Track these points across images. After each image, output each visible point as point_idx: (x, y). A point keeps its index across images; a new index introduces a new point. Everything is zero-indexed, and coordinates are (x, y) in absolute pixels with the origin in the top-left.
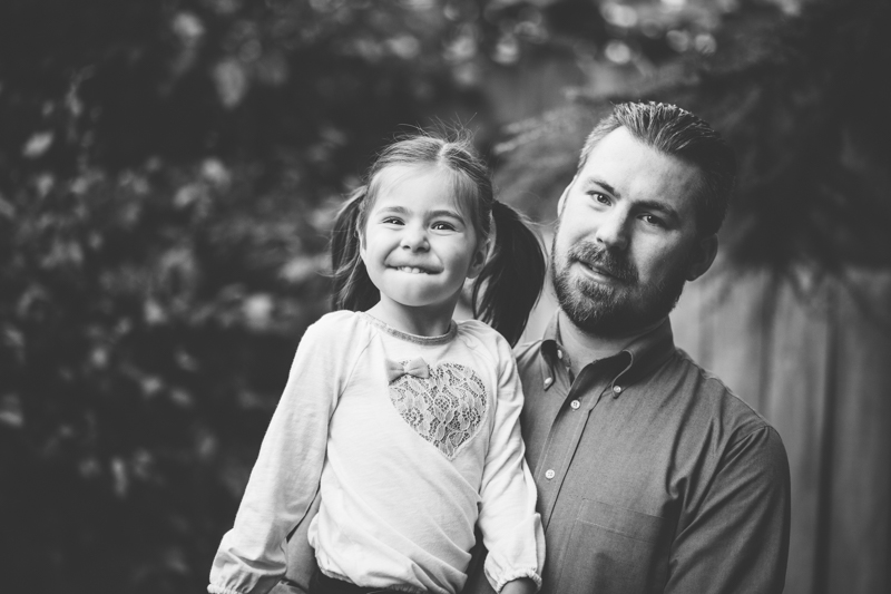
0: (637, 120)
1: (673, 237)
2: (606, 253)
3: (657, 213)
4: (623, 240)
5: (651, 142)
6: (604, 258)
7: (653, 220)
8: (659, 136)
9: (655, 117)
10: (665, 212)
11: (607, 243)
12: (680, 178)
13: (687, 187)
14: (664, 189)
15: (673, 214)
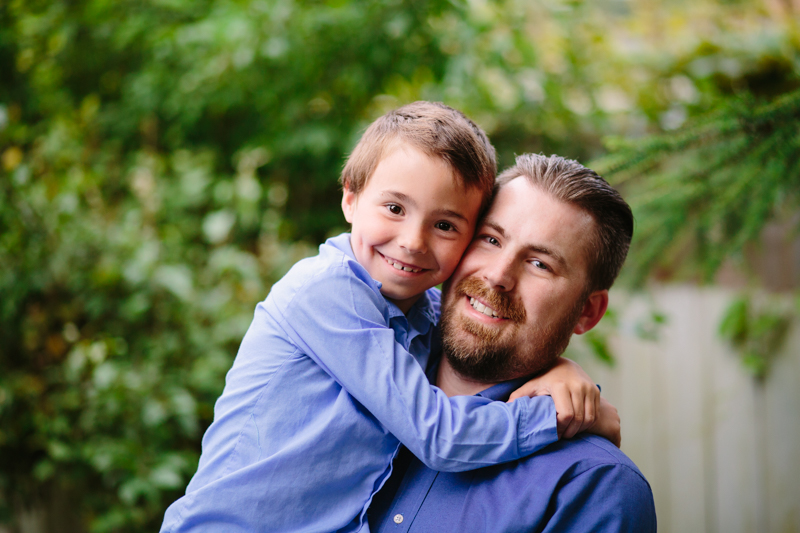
0: (535, 167)
1: (561, 284)
2: (492, 290)
3: (544, 258)
4: (509, 280)
5: (546, 188)
6: (488, 296)
7: (542, 265)
8: (554, 184)
9: (554, 166)
10: (554, 257)
11: (491, 280)
12: (572, 226)
13: (578, 236)
14: (554, 235)
15: (562, 261)
